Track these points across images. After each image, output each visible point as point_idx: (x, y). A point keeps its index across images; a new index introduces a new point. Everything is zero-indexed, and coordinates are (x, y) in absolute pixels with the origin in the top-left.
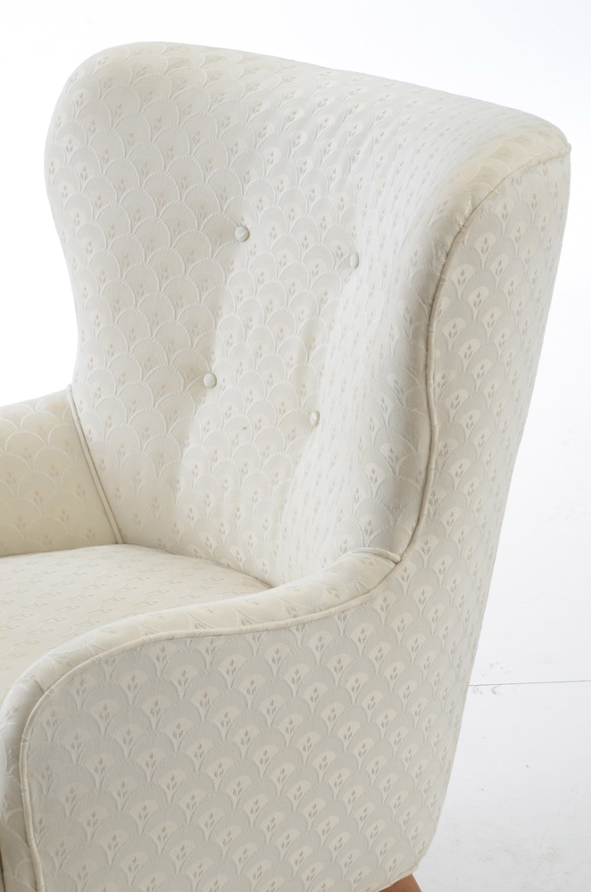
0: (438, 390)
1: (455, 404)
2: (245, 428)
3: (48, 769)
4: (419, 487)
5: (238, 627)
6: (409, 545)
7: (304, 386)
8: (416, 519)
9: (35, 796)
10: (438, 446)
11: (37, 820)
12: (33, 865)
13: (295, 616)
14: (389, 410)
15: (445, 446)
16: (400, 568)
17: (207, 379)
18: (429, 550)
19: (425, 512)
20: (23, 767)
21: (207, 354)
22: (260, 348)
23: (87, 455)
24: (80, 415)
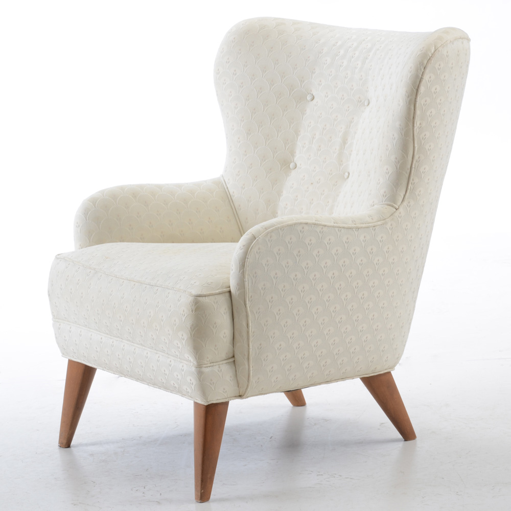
0: (418, 129)
1: (424, 138)
2: (312, 184)
3: (255, 273)
4: (407, 176)
5: (332, 224)
6: (402, 202)
7: (342, 161)
8: (405, 191)
10: (416, 157)
11: (250, 296)
13: (355, 224)
14: (396, 139)
15: (419, 158)
16: (398, 211)
17: (292, 166)
18: (410, 206)
19: (409, 188)
20: (246, 270)
21: (293, 153)
22: (320, 146)
24: (228, 186)
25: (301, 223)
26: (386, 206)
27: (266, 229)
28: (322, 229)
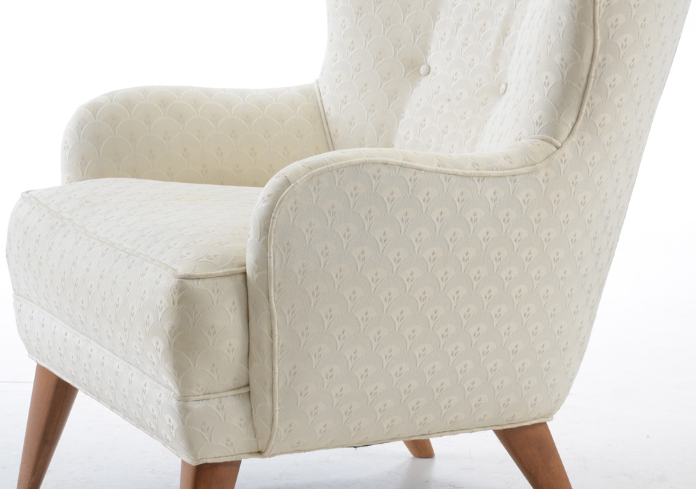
0: (602, 10)
1: (614, 25)
2: (449, 100)
3: (288, 244)
4: (581, 90)
5: (434, 167)
6: (569, 136)
7: (498, 65)
8: (576, 117)
9: (277, 264)
10: (599, 58)
11: (277, 283)
12: (271, 317)
13: (478, 170)
14: (564, 25)
15: (604, 60)
16: (560, 152)
17: (423, 69)
18: (583, 144)
19: (584, 111)
20: (271, 238)
21: (425, 49)
22: (467, 39)
23: (326, 127)
24: (323, 97)
25: (374, 163)
26: (540, 142)
27: (311, 169)
28: (415, 173)
